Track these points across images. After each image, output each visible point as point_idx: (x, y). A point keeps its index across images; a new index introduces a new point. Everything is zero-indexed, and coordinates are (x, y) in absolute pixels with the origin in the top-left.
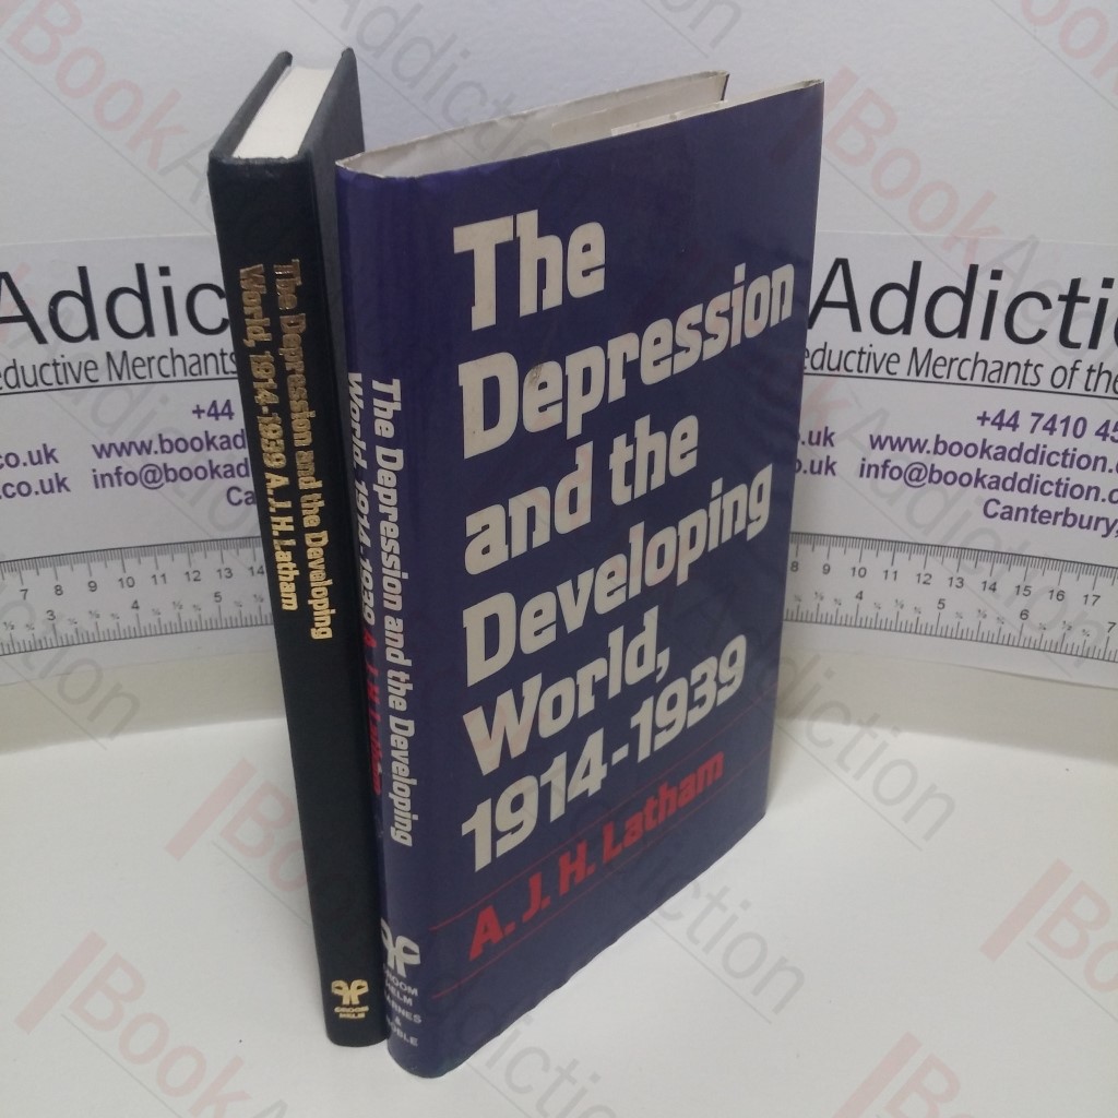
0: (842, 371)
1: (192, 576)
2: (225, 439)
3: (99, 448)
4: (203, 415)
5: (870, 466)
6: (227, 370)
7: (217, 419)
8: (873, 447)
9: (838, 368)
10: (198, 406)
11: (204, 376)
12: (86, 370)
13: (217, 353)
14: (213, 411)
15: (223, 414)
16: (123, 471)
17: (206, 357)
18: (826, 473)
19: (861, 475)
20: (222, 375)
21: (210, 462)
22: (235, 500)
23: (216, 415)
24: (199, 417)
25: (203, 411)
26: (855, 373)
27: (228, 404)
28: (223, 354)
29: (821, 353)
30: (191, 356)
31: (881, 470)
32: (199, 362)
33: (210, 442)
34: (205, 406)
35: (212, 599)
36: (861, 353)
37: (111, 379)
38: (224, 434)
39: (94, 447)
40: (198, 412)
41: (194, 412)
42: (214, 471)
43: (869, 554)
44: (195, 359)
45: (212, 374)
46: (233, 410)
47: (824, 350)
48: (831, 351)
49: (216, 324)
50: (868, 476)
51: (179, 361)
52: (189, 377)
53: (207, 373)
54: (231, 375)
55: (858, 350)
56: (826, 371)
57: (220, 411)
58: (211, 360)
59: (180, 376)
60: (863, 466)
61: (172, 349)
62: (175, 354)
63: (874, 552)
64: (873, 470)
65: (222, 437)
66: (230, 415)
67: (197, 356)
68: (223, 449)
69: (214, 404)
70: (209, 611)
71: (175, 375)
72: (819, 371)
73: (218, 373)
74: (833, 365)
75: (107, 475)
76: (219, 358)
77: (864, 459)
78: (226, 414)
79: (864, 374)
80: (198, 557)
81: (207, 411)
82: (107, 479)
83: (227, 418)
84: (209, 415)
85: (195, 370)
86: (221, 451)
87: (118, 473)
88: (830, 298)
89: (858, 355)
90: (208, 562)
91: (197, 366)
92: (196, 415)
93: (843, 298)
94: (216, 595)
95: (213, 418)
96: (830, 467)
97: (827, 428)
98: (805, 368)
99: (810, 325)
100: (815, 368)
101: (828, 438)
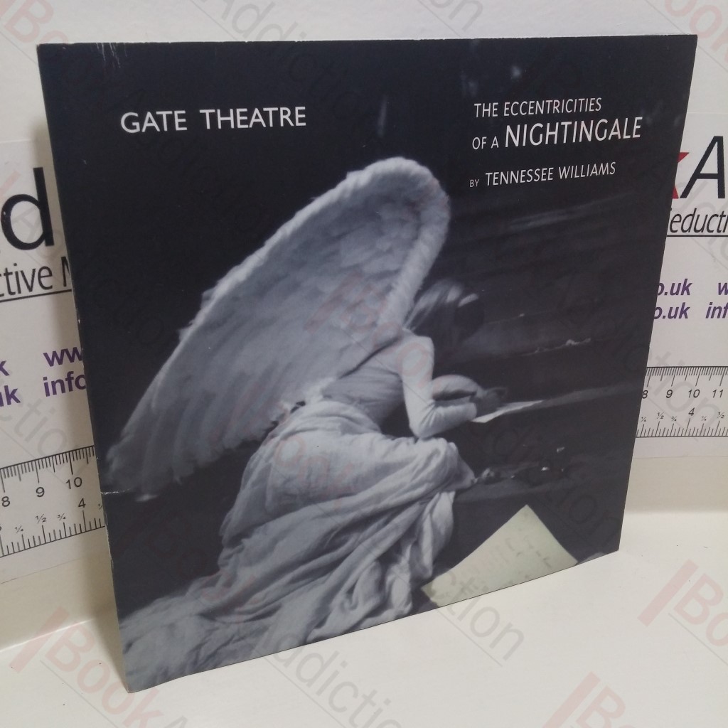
0: (705, 232)
3: (50, 356)
5: (715, 309)
8: (720, 293)
9: (702, 230)
12: (40, 277)
16: (75, 376)
18: (680, 317)
19: (707, 317)
26: (715, 233)
29: (691, 217)
31: (723, 311)
36: (722, 216)
37: (65, 285)
39: (46, 355)
43: (703, 378)
47: (693, 215)
48: (699, 216)
50: (712, 317)
55: (720, 214)
56: (692, 232)
60: (710, 308)
63: (708, 377)
64: (717, 311)
72: (687, 233)
74: (698, 228)
75: (59, 381)
77: (711, 304)
79: (722, 234)
82: (58, 386)
87: (69, 379)
88: (704, 171)
89: (719, 218)
93: (715, 171)
96: (684, 312)
97: (686, 280)
98: (676, 231)
99: (685, 195)
100: (684, 231)
101: (686, 288)
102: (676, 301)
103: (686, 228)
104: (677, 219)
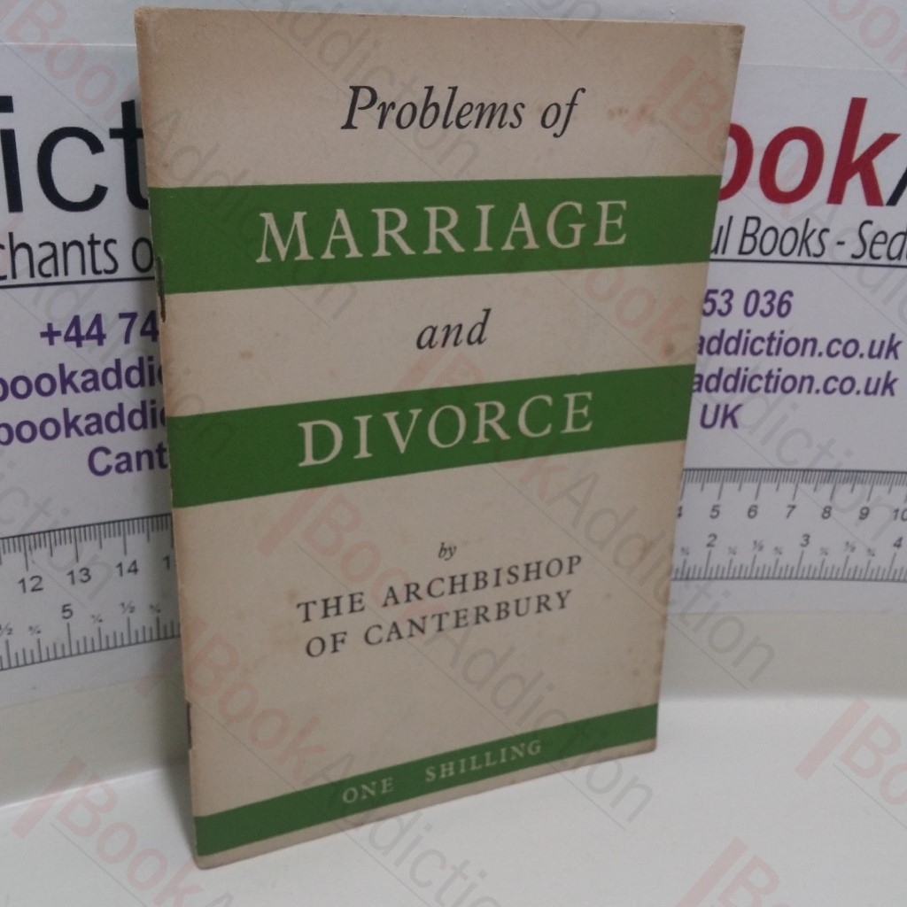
1: (30, 585)
2: (90, 376)
4: (56, 339)
6: (99, 268)
7: (79, 345)
10: (50, 326)
11: (61, 278)
13: (84, 240)
14: (73, 333)
15: (89, 336)
17: (66, 247)
18: (883, 394)
20: (90, 275)
21: (66, 411)
22: (100, 467)
23: (78, 340)
24: (51, 343)
25: (58, 333)
27: (97, 320)
28: (93, 243)
30: (41, 245)
32: (54, 255)
33: (67, 381)
34: (62, 326)
35: (59, 613)
38: (88, 367)
40: (50, 334)
41: (43, 335)
42: (71, 425)
44: (48, 251)
45: (75, 274)
46: (104, 331)
49: (84, 195)
51: (22, 254)
52: (38, 279)
53: (66, 273)
54: (103, 276)
56: (904, 261)
57: (84, 332)
58: (74, 251)
59: (24, 278)
61: (11, 235)
62: (16, 242)
65: (84, 374)
66: (100, 338)
67: (53, 245)
68: (86, 390)
69: (76, 322)
70: (54, 631)
71: (14, 276)
72: (895, 262)
73: (84, 272)
76: (87, 249)
78: (93, 337)
80: (40, 554)
81: (63, 333)
83: (95, 342)
84: (67, 338)
85: (48, 267)
86: (82, 393)
90: (53, 563)
91: (51, 262)
92: (46, 340)
94: (66, 609)
95: (73, 344)
96: (889, 385)
97: (893, 336)
98: (879, 258)
99: (893, 200)
100: (890, 258)
101: (892, 348)
102: (878, 368)
103: (894, 253)
104: (881, 238)
